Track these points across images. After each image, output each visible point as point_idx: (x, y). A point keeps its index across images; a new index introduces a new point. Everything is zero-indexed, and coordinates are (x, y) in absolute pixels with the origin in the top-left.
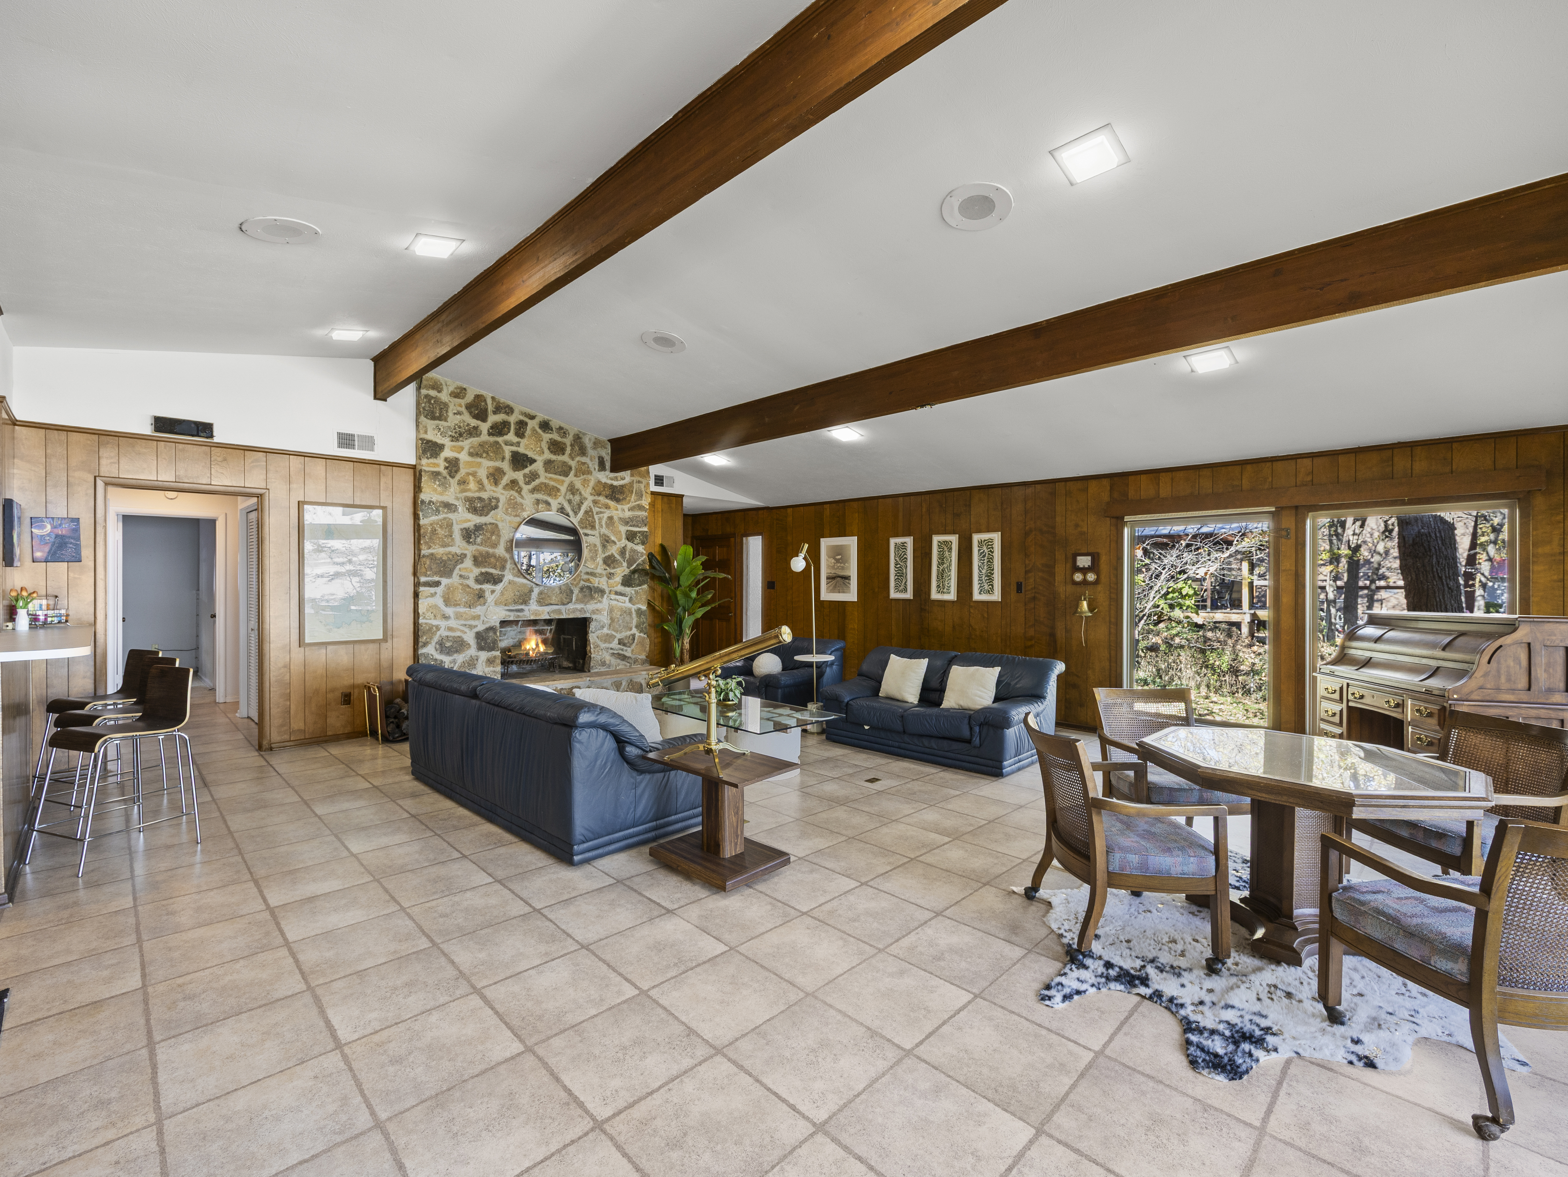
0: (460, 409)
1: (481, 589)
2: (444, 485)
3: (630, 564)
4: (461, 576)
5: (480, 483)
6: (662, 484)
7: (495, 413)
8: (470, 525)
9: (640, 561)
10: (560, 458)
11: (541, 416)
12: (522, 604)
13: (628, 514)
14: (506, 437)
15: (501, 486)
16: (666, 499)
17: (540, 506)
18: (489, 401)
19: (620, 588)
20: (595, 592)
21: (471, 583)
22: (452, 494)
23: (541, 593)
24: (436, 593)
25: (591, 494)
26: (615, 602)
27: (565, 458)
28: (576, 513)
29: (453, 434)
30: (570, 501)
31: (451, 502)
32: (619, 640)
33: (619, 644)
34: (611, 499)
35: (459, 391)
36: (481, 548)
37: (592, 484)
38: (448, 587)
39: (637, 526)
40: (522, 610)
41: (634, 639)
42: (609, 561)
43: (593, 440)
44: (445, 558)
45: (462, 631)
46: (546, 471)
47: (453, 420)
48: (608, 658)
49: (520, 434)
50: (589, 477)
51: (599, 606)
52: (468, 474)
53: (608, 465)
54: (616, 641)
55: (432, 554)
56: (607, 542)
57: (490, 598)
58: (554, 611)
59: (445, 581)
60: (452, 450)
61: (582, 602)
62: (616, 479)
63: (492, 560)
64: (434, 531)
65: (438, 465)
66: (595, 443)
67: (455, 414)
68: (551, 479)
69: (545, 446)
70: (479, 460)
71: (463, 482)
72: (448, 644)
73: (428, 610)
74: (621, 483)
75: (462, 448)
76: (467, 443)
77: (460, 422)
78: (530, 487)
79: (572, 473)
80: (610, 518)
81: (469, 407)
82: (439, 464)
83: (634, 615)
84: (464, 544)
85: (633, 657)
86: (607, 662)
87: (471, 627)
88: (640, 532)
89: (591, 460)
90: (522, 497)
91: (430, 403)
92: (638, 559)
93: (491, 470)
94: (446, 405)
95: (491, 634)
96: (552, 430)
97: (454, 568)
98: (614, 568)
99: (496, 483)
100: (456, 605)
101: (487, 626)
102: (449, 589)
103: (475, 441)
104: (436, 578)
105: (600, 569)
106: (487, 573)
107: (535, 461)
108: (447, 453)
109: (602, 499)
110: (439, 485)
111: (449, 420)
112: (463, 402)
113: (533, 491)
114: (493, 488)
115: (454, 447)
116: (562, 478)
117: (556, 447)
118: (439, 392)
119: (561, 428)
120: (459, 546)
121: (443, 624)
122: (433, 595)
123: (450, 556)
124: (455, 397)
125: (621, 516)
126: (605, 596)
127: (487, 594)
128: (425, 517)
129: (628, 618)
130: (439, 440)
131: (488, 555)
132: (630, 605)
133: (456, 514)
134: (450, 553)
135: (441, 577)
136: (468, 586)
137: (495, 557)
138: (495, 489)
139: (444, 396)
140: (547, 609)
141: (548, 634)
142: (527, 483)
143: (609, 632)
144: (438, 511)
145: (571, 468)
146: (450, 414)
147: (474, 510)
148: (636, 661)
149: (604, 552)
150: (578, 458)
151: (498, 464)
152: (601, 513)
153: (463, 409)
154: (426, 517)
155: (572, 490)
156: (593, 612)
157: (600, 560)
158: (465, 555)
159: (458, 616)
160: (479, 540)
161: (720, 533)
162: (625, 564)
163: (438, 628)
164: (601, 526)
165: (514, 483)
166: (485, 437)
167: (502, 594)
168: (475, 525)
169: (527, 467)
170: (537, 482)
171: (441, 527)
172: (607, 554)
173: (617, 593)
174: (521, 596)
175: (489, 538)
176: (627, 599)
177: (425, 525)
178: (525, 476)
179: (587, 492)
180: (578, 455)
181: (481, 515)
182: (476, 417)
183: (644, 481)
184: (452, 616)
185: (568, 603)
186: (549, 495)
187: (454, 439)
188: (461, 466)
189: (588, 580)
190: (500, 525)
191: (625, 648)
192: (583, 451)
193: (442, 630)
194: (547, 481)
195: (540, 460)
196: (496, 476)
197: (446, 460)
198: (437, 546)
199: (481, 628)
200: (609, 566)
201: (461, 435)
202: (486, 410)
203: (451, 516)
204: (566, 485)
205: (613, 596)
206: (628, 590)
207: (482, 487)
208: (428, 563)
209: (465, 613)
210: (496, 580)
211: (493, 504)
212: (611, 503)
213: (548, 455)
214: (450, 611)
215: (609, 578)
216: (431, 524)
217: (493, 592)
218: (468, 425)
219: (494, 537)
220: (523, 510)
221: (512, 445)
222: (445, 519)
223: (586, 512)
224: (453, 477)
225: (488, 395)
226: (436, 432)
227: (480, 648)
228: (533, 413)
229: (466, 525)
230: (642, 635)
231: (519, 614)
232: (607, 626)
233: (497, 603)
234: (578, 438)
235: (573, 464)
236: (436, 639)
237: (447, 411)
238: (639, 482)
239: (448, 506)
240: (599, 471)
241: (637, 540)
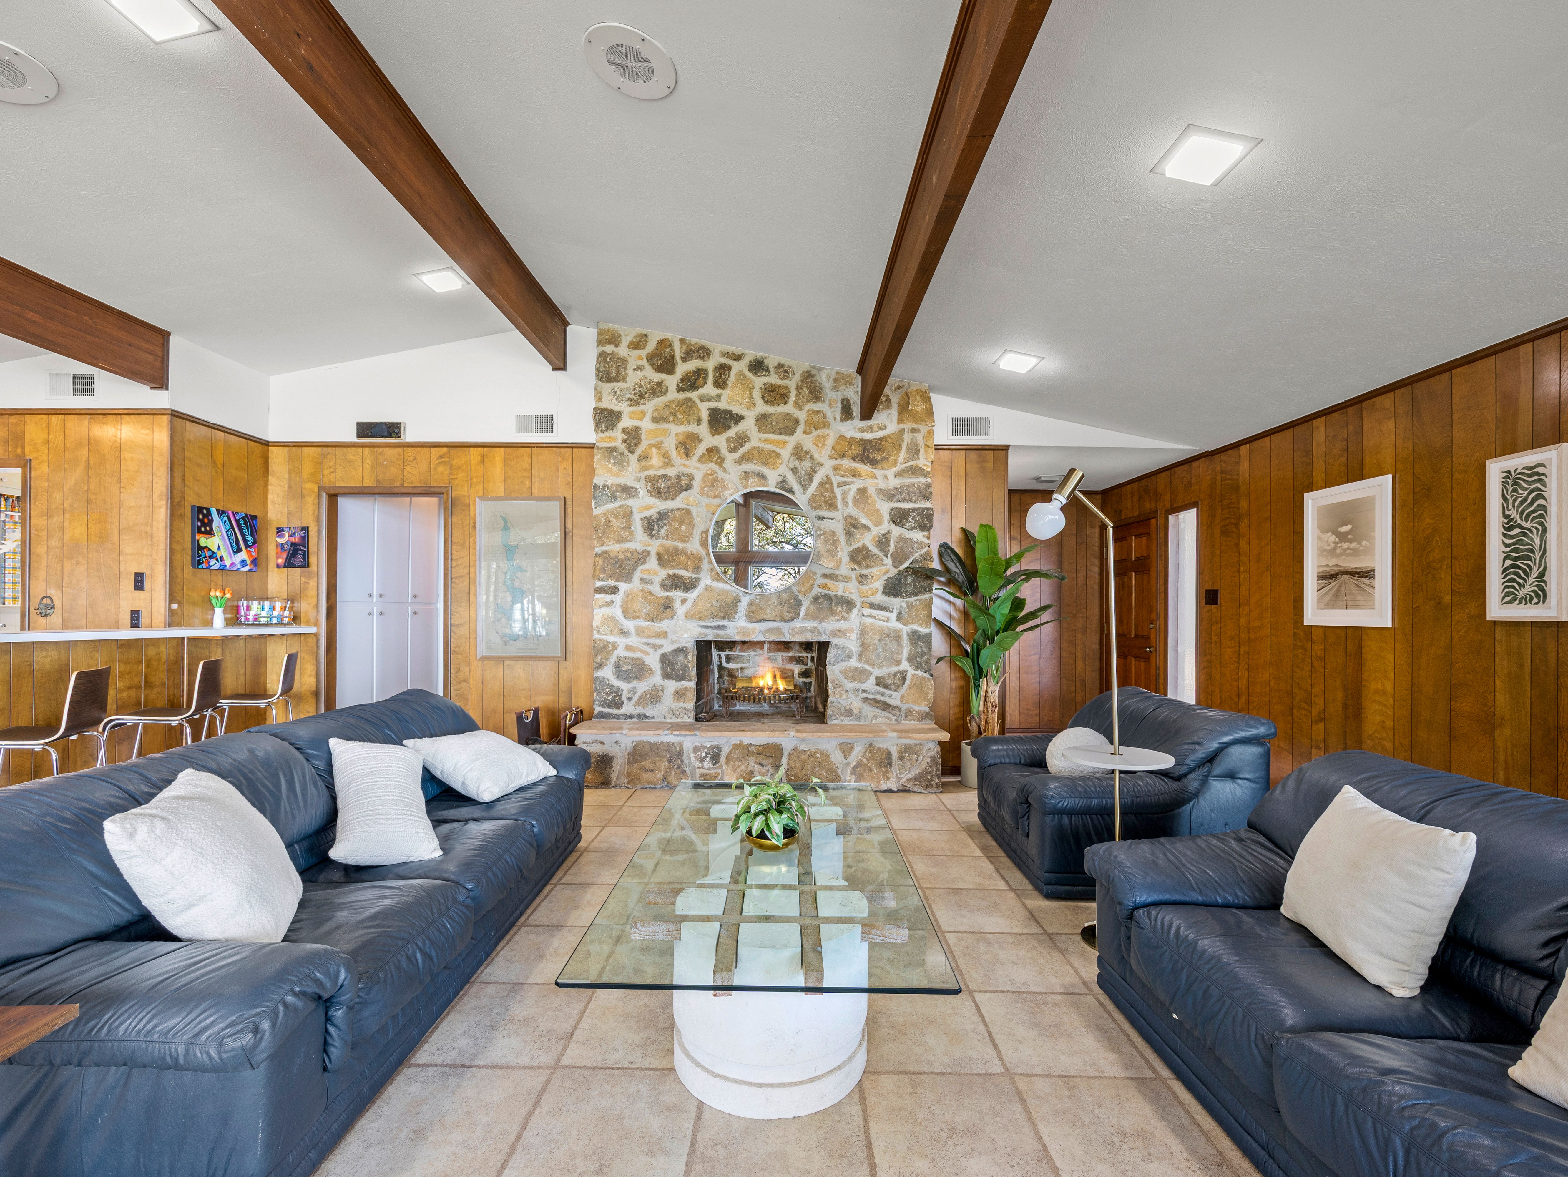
0: (640, 363)
1: (667, 597)
2: (621, 463)
3: (897, 559)
4: (641, 580)
5: (666, 456)
6: (966, 432)
7: (684, 359)
8: (652, 513)
9: (916, 556)
10: (781, 409)
11: (751, 354)
12: (724, 618)
13: (894, 482)
14: (701, 391)
15: (695, 458)
16: (973, 455)
17: (751, 480)
18: (677, 346)
19: (880, 598)
20: (837, 604)
21: (656, 589)
22: (631, 475)
23: (751, 604)
24: (612, 602)
25: (831, 457)
26: (871, 620)
27: (789, 408)
28: (805, 487)
29: (632, 397)
30: (794, 471)
31: (629, 485)
32: (877, 678)
33: (878, 684)
34: (862, 461)
35: (638, 339)
36: (665, 542)
37: (830, 442)
38: (627, 595)
39: (910, 500)
40: (723, 627)
41: (904, 679)
42: (860, 557)
43: (833, 375)
44: (621, 556)
45: (643, 652)
46: (759, 431)
47: (633, 378)
48: (856, 704)
49: (720, 384)
50: (826, 431)
51: (842, 625)
52: (651, 446)
53: (856, 410)
54: (872, 680)
55: (605, 552)
56: (855, 527)
57: (681, 610)
58: (771, 630)
59: (623, 587)
60: (631, 418)
61: (815, 619)
62: (870, 429)
63: (682, 558)
64: (608, 523)
65: (614, 439)
66: (835, 380)
67: (634, 370)
68: (766, 440)
69: (757, 394)
70: (665, 426)
71: (644, 458)
72: (626, 668)
73: (603, 623)
74: (880, 434)
75: (644, 414)
76: (651, 406)
77: (640, 380)
78: (738, 455)
79: (800, 429)
80: (862, 491)
81: (650, 358)
82: (616, 438)
83: (905, 641)
84: (646, 538)
85: (904, 707)
86: (855, 711)
87: (655, 647)
88: (914, 510)
89: (830, 406)
90: (724, 470)
91: (606, 362)
92: (912, 553)
93: (681, 438)
94: (624, 361)
95: (681, 658)
96: (767, 370)
97: (634, 570)
98: (868, 567)
99: (688, 454)
100: (635, 618)
101: (676, 646)
102: (627, 596)
103: (658, 402)
104: (612, 583)
105: (845, 568)
106: (675, 576)
107: (742, 418)
108: (626, 422)
109: (847, 463)
110: (614, 464)
111: (628, 379)
112: (643, 353)
113: (739, 462)
114: (684, 461)
115: (633, 412)
116: (783, 438)
117: (774, 394)
118: (617, 346)
119: (780, 366)
120: (639, 541)
121: (621, 641)
122: (610, 604)
123: (629, 555)
124: (635, 348)
125: (882, 485)
126: (855, 611)
127: (677, 604)
128: (598, 505)
129: (893, 646)
130: (616, 407)
131: (676, 552)
132: (899, 625)
133: (635, 499)
134: (627, 550)
135: (617, 581)
136: (651, 593)
137: (686, 554)
138: (687, 462)
139: (622, 351)
140: (763, 626)
141: (810, 664)
142: (733, 450)
143: (859, 665)
144: (614, 497)
145: (797, 422)
146: (630, 371)
147: (657, 492)
148: (908, 714)
149: (848, 542)
150: (809, 406)
151: (692, 428)
152: (845, 484)
153: (644, 362)
154: (600, 505)
155: (799, 453)
156: (834, 634)
157: (843, 554)
158: (648, 553)
159: (640, 632)
160: (663, 532)
161: (1136, 513)
162: (888, 561)
163: (615, 646)
164: (846, 504)
165: (712, 451)
166: (673, 395)
167: (695, 604)
168: (659, 513)
169: (729, 427)
170: (747, 447)
171: (616, 517)
172: (855, 546)
173: (872, 606)
174: (721, 607)
175: (676, 529)
176: (893, 616)
177: (597, 516)
178: (728, 440)
179: (823, 455)
180: (808, 401)
181: (666, 499)
182: (659, 369)
183: (923, 429)
184: (633, 631)
185: (793, 619)
186: (765, 464)
187: (633, 402)
188: (643, 437)
189: (825, 586)
190: (694, 511)
191: (888, 692)
192: (816, 394)
193: (620, 648)
194: (761, 445)
195: (750, 417)
196: (687, 445)
197: (624, 431)
198: (612, 542)
199: (668, 648)
200: (859, 564)
201: (641, 396)
202: (673, 358)
203: (630, 502)
204: (790, 447)
205: (867, 611)
206: (897, 602)
207: (667, 460)
208: (601, 563)
209: (647, 628)
210: (689, 586)
211: (683, 483)
212: (864, 468)
213: (762, 407)
214: (629, 625)
215: (861, 583)
216: (605, 514)
217: (684, 601)
218: (650, 381)
219: (683, 528)
220: (725, 488)
221: (709, 400)
222: (621, 506)
223: (821, 485)
224: (632, 452)
225: (675, 338)
226: (612, 396)
227: (666, 676)
228: (738, 350)
229: (648, 513)
230: (920, 673)
231: (719, 632)
232: (856, 656)
233: (688, 616)
234: (808, 376)
235: (802, 416)
236: (613, 659)
237: (625, 369)
238: (913, 431)
239: (628, 491)
240: (842, 421)
241: (910, 523)
